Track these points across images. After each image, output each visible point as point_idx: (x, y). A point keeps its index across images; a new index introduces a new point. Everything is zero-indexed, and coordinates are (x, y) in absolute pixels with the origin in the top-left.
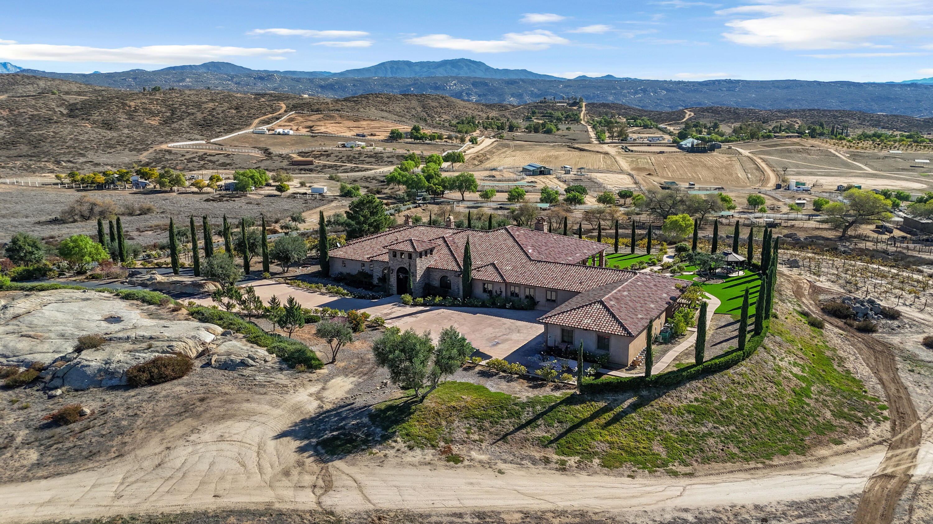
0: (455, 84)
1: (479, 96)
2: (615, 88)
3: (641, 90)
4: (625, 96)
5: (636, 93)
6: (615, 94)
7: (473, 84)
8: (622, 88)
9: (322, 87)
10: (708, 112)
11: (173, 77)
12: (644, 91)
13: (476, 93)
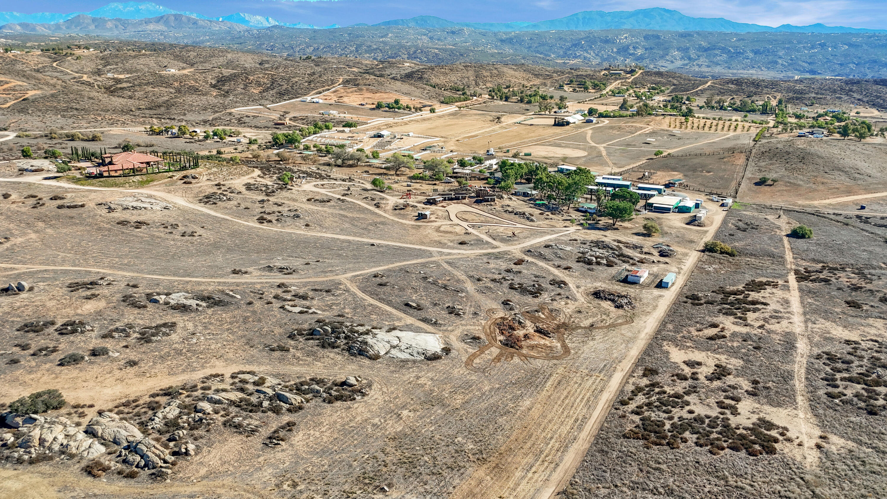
0: (626, 38)
1: (646, 49)
2: (790, 42)
3: (820, 44)
4: (798, 51)
5: (813, 47)
6: (788, 48)
7: (644, 37)
8: (799, 42)
9: (502, 41)
10: (732, 84)
11: (380, 33)
12: (822, 45)
13: (643, 47)
